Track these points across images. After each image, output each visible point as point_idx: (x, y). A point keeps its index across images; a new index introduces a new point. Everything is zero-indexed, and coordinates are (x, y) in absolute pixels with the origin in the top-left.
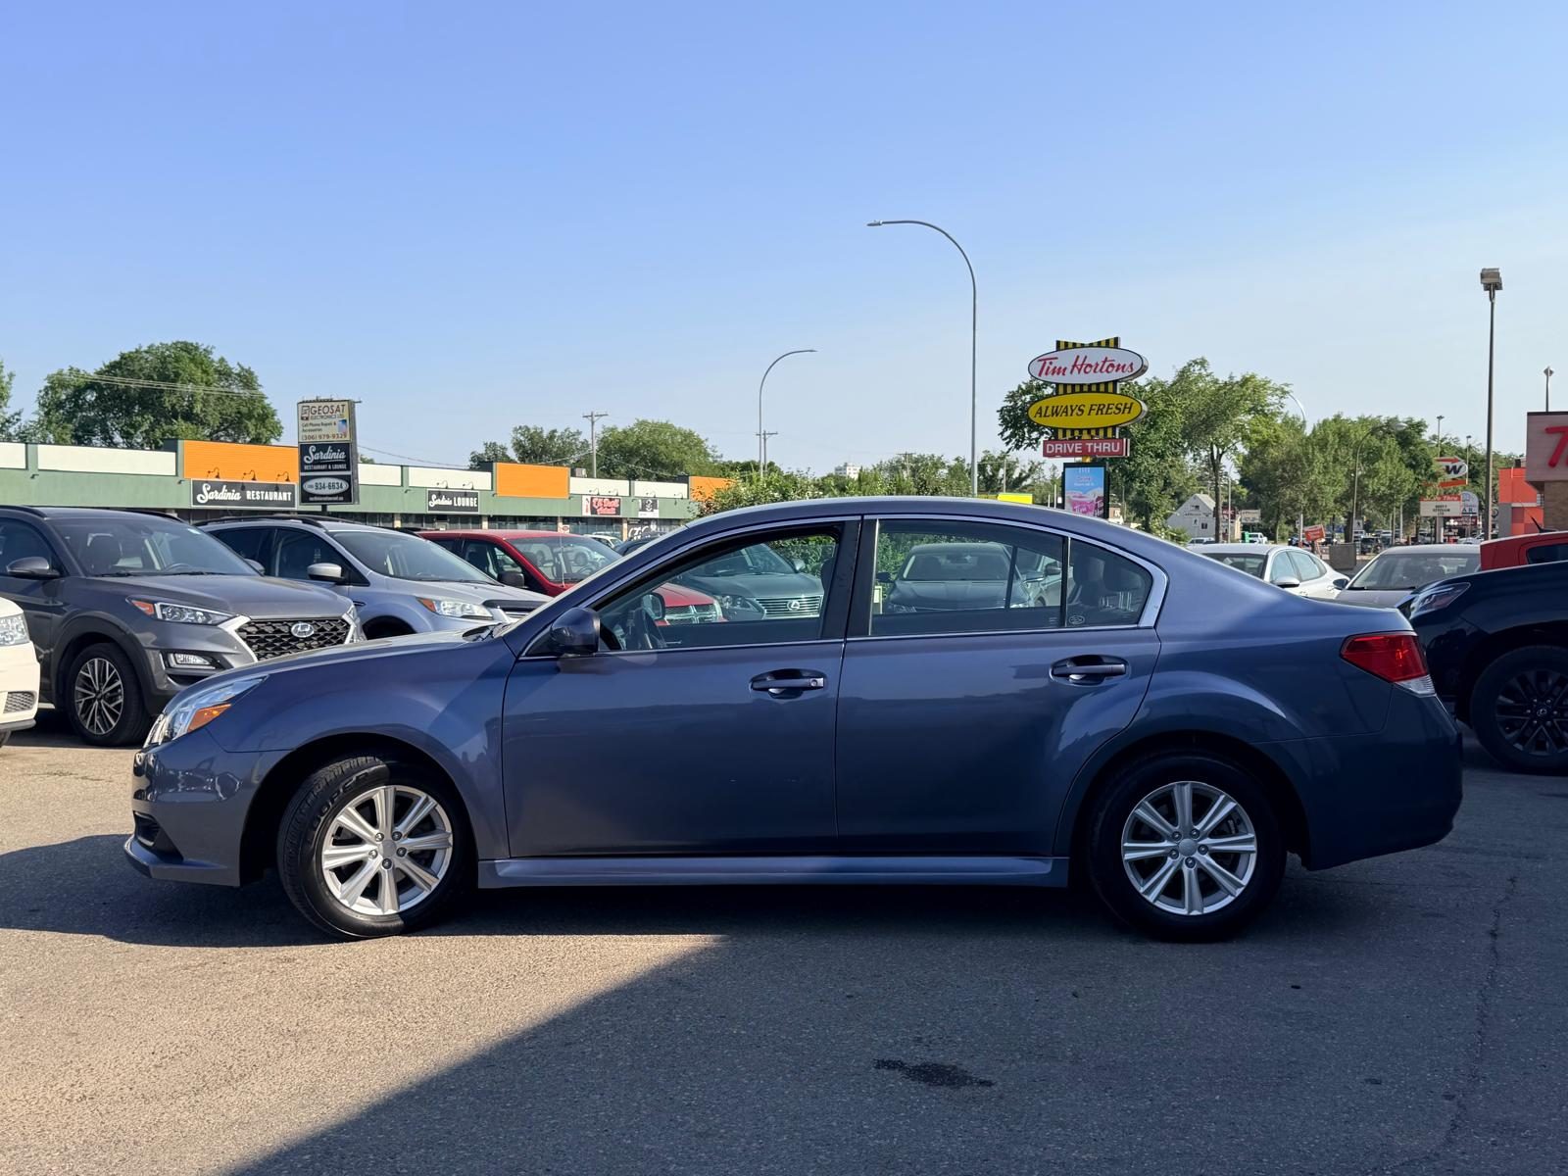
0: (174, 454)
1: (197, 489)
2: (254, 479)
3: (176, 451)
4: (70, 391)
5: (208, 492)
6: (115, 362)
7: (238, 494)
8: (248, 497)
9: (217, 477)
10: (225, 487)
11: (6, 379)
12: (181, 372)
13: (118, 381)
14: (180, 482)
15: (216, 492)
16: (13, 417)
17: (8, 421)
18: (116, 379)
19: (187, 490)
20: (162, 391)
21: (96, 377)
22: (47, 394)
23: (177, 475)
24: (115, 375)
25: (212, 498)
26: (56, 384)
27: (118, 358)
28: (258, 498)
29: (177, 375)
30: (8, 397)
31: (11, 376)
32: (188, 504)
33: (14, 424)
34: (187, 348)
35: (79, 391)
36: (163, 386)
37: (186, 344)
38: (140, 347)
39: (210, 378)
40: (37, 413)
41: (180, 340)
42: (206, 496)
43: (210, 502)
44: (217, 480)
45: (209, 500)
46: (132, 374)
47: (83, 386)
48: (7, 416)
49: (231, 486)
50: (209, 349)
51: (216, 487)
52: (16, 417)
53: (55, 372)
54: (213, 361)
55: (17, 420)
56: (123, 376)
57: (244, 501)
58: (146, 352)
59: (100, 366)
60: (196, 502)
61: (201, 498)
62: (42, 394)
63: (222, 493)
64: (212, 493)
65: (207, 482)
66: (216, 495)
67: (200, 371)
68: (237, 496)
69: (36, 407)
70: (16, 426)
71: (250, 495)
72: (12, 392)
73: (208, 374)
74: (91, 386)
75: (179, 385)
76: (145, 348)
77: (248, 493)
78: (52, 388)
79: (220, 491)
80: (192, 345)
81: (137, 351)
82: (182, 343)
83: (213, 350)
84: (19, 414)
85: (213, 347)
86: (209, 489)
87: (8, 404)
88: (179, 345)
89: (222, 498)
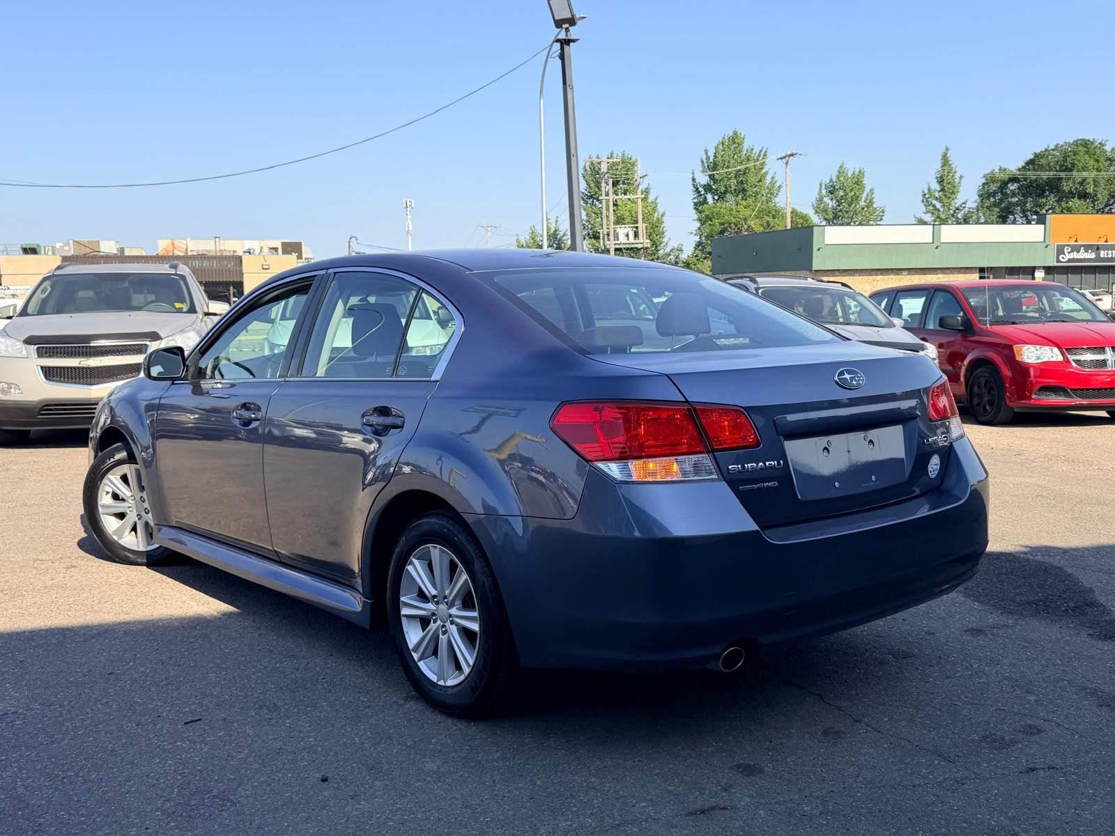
0: (1043, 226)
1: (1060, 250)
2: (1106, 241)
3: (1045, 224)
4: (998, 185)
5: (1069, 253)
6: (1031, 160)
7: (1094, 253)
8: (1102, 256)
9: (1076, 241)
10: (1082, 248)
11: (957, 180)
12: (1076, 162)
13: (1031, 175)
14: (1046, 247)
15: (1075, 252)
16: (961, 206)
17: (958, 209)
18: (1028, 173)
19: (1052, 251)
20: (1061, 179)
21: (1018, 173)
22: (984, 187)
23: (1044, 241)
24: (1029, 170)
25: (1072, 257)
26: (990, 179)
27: (1032, 157)
28: (1110, 256)
29: (1073, 165)
30: (958, 192)
31: (961, 177)
32: (1052, 262)
33: (961, 210)
34: (1086, 144)
35: (1004, 184)
36: (1062, 174)
37: (1083, 140)
38: (1048, 147)
39: (1100, 164)
40: (975, 202)
41: (1080, 138)
42: (1067, 256)
43: (1070, 261)
44: (1076, 243)
45: (1069, 259)
46: (1041, 167)
47: (1006, 180)
48: (957, 206)
49: (1088, 248)
50: (1103, 142)
51: (1076, 249)
52: (963, 205)
53: (989, 172)
54: (1106, 151)
55: (964, 208)
56: (1035, 170)
57: (1098, 259)
58: (1053, 150)
59: (1021, 164)
60: (1058, 261)
61: (1063, 258)
62: (980, 188)
63: (1080, 253)
64: (1072, 254)
65: (1068, 245)
66: (1075, 255)
67: (1092, 160)
68: (1092, 255)
69: (976, 197)
70: (962, 212)
71: (1103, 254)
72: (961, 189)
73: (1099, 162)
74: (1013, 179)
75: (1075, 173)
76: (1052, 147)
77: (1102, 252)
78: (987, 183)
79: (1078, 252)
80: (1089, 140)
81: (1046, 150)
82: (1080, 140)
83: (1107, 143)
84: (965, 203)
85: (1107, 140)
86: (1069, 250)
87: (958, 197)
88: (1079, 142)
89: (1078, 257)
